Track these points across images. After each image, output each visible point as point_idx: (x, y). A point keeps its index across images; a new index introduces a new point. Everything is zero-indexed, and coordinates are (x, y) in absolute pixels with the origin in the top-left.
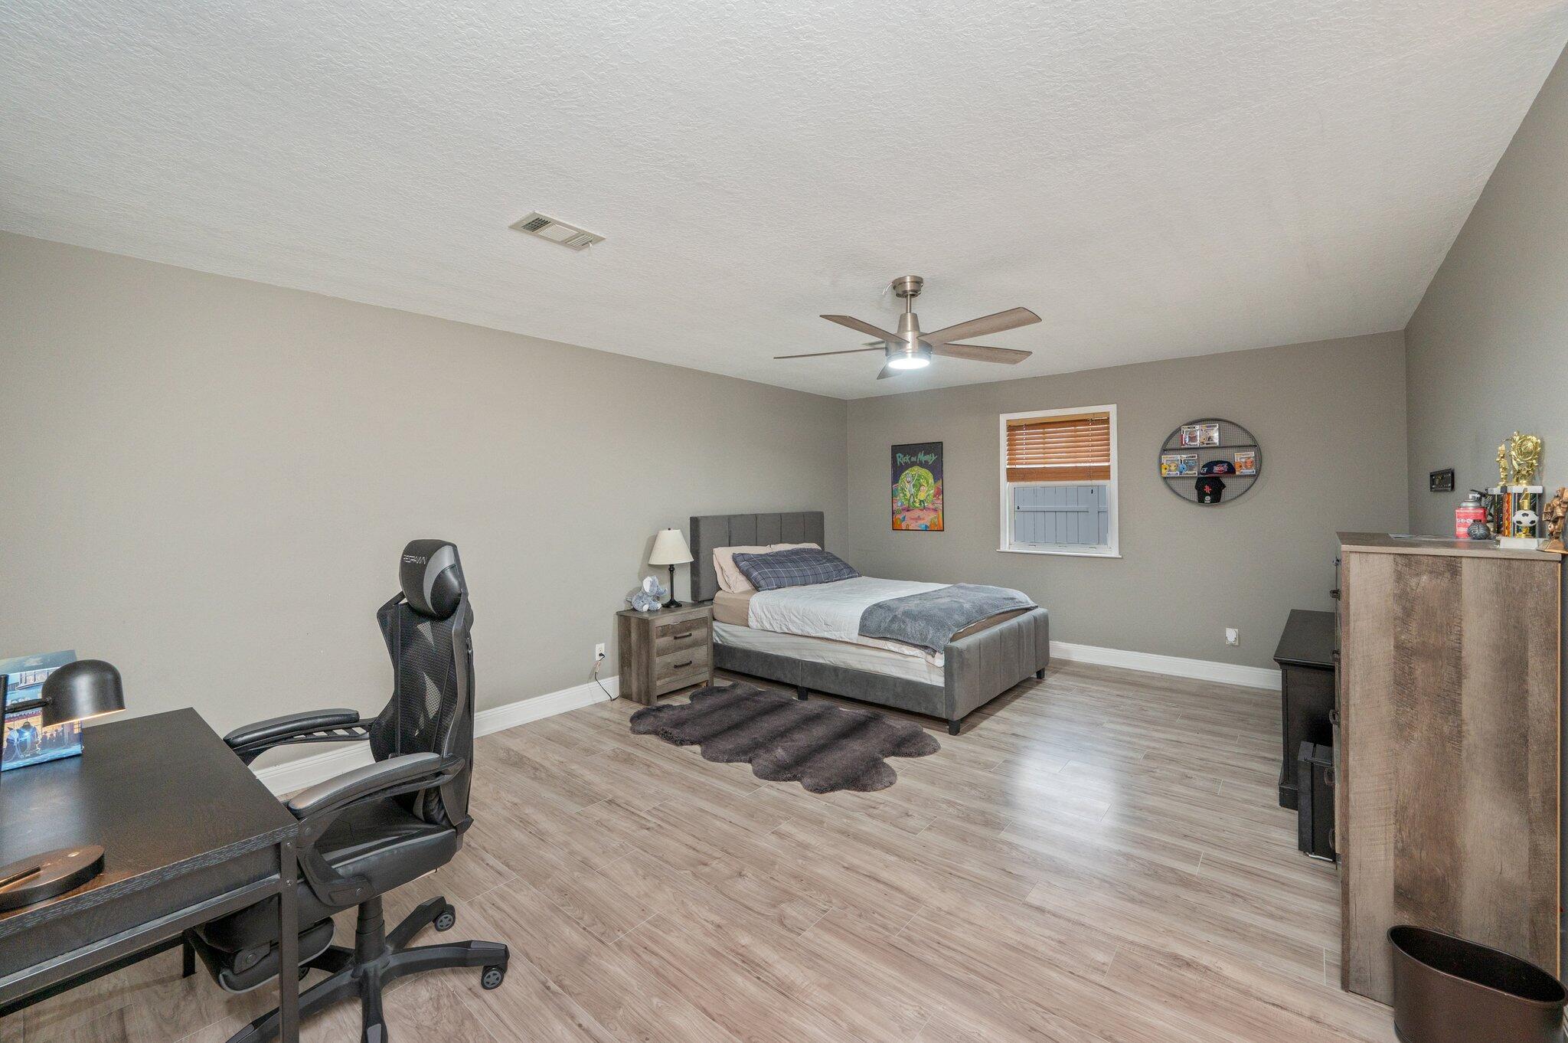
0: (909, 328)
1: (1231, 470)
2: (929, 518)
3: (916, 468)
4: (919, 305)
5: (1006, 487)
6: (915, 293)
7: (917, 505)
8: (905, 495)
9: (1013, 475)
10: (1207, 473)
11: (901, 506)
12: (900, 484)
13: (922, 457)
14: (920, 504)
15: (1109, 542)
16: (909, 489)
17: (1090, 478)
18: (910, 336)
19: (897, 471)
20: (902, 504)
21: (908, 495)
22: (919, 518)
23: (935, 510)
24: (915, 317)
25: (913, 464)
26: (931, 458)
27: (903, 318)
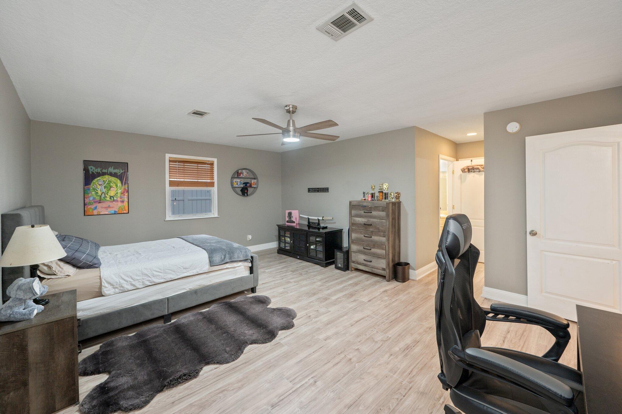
0: (291, 126)
1: (251, 186)
2: (117, 206)
3: (107, 177)
4: (295, 117)
5: (168, 189)
6: (294, 112)
7: (108, 199)
8: (97, 193)
9: (172, 184)
10: (245, 186)
11: (93, 200)
12: (92, 186)
13: (111, 170)
14: (110, 198)
15: (212, 211)
16: (100, 189)
17: (207, 186)
18: (291, 128)
19: (89, 178)
20: (94, 199)
21: (100, 193)
22: (109, 207)
23: (123, 202)
24: (293, 121)
25: (104, 174)
26: (119, 171)
27: (289, 121)
